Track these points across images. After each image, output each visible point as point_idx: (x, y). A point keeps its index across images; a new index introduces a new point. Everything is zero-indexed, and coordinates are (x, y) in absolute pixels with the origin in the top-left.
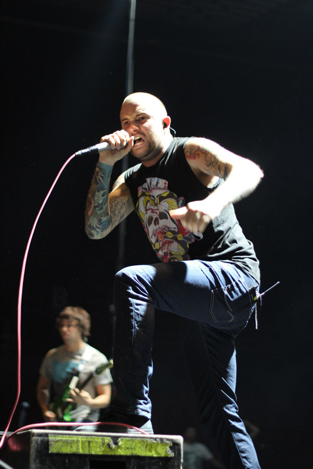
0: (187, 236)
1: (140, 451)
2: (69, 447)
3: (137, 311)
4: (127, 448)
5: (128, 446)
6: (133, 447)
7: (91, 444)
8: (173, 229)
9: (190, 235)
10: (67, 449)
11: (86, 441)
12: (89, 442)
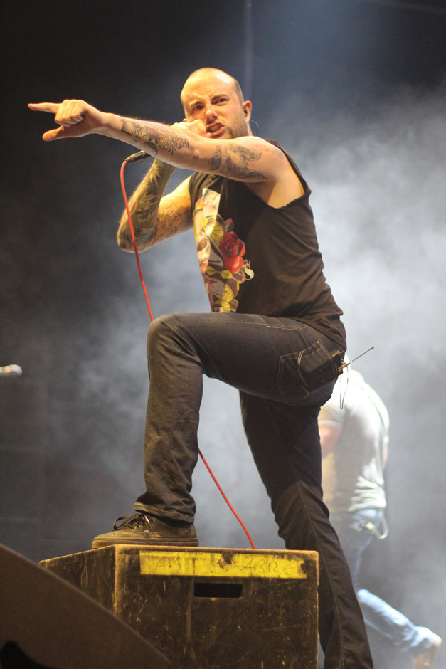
0: (236, 273)
1: (262, 571)
2: (167, 567)
3: (179, 376)
4: (245, 567)
5: (246, 565)
6: (252, 566)
7: (196, 562)
8: (216, 264)
9: (240, 272)
10: (164, 569)
11: (189, 558)
12: (194, 560)
